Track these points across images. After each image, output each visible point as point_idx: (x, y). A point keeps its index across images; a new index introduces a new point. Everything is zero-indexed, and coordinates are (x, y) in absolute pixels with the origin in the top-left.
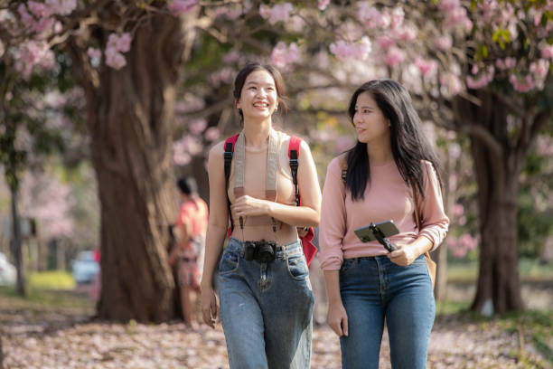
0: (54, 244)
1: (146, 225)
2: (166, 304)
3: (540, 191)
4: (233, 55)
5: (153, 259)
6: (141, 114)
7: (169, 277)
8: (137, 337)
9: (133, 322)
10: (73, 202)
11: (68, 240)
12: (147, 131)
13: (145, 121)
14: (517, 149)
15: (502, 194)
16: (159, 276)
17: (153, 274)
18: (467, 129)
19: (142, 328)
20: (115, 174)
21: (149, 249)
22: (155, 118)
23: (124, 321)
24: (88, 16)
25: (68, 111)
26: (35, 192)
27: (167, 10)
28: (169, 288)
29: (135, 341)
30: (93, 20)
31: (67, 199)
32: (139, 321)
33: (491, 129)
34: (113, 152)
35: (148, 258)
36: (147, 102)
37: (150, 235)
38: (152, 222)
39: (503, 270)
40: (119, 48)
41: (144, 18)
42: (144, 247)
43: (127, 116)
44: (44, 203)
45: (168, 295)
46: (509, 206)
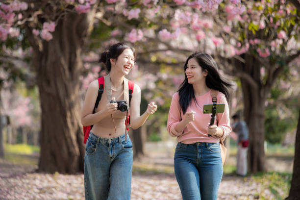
0: (20, 130)
1: (65, 122)
2: (75, 164)
3: (281, 108)
4: (116, 32)
5: (69, 140)
6: (64, 62)
7: (77, 150)
8: (59, 181)
9: (57, 173)
10: (32, 107)
11: (28, 128)
12: (67, 72)
13: (66, 67)
14: (265, 86)
15: (257, 110)
16: (72, 149)
17: (68, 148)
18: (239, 74)
19: (62, 176)
20: (49, 94)
21: (67, 135)
22: (72, 65)
23: (52, 172)
24: (37, 10)
25: (27, 60)
26: (11, 101)
27: (75, 10)
28: (76, 155)
29: (57, 183)
30: (39, 12)
31: (28, 105)
32: (60, 172)
33: (252, 75)
34: (49, 82)
35: (66, 139)
36: (67, 56)
37: (67, 127)
38: (69, 120)
39: (256, 150)
40: (49, 30)
41: (63, 14)
42: (64, 134)
43: (57, 64)
44: (16, 107)
45: (76, 159)
46: (261, 116)
